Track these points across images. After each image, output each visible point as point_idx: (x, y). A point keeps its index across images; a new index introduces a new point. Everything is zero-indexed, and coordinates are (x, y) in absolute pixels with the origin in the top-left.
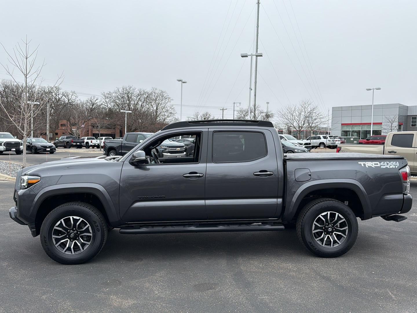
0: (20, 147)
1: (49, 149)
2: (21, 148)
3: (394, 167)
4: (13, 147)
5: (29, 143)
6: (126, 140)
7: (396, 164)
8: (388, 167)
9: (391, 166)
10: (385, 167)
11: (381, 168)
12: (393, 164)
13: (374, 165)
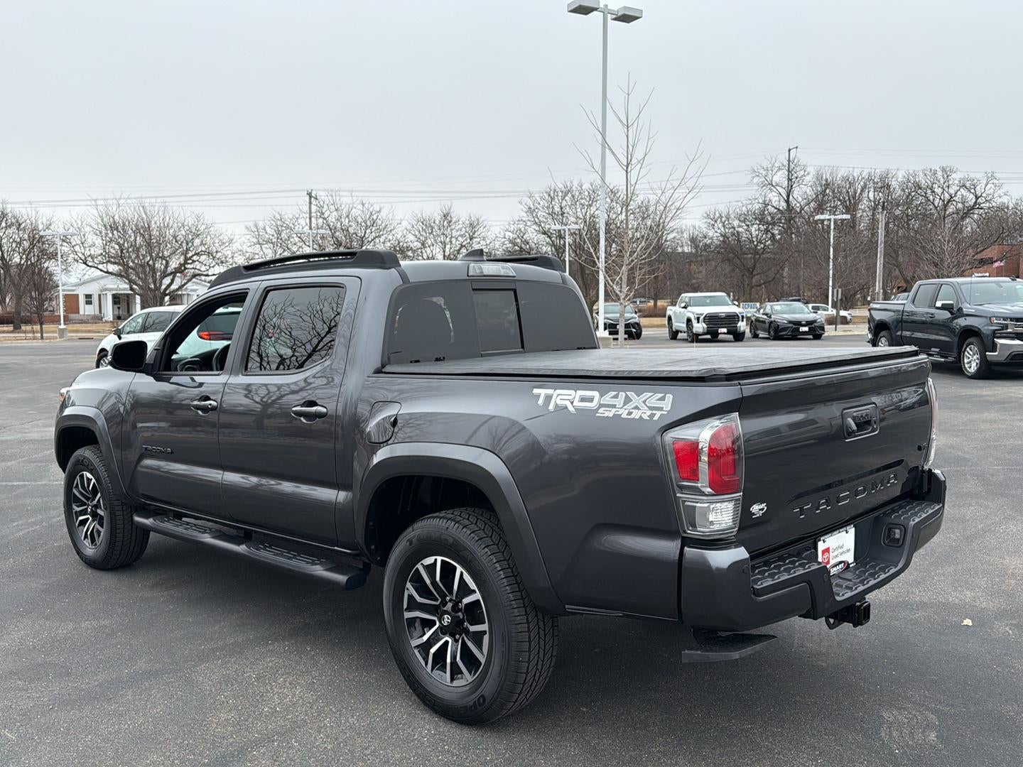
0: (738, 325)
1: (806, 329)
2: (740, 327)
3: (645, 417)
4: (722, 324)
5: (766, 314)
6: (913, 302)
7: (659, 404)
8: (622, 416)
9: (635, 412)
10: (611, 415)
11: (597, 415)
12: (647, 403)
13: (576, 403)
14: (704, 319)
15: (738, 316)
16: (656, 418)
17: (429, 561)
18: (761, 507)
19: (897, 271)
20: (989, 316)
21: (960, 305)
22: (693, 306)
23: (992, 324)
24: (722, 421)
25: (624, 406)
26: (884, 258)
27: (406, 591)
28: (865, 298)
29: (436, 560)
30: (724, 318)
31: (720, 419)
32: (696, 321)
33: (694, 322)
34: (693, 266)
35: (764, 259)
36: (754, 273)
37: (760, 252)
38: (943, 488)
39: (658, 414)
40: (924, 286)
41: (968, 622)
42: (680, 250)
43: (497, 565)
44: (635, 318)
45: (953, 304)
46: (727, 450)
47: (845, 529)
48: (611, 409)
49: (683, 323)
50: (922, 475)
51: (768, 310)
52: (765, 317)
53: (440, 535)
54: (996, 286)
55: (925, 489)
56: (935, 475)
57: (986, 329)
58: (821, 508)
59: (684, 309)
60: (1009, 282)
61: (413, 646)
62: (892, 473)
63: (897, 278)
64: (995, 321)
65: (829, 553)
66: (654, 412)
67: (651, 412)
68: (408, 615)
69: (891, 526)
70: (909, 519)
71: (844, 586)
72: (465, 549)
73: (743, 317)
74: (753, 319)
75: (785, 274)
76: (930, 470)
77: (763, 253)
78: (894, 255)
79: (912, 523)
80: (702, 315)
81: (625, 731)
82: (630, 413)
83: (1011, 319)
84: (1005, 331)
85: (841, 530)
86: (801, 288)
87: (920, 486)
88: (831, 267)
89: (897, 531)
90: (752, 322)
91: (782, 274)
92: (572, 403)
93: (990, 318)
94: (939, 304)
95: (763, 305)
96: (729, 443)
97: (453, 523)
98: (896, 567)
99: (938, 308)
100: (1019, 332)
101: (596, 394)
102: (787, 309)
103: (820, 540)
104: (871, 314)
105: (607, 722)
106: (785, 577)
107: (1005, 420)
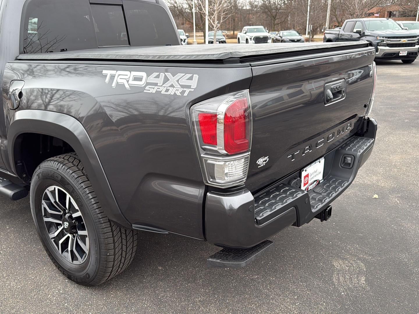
0: (268, 42)
3: (178, 93)
4: (261, 41)
5: (280, 37)
6: (344, 30)
7: (188, 83)
8: (162, 93)
9: (171, 89)
10: (154, 91)
11: (145, 91)
12: (179, 82)
13: (131, 82)
14: (254, 39)
15: (268, 37)
16: (186, 94)
17: (51, 188)
18: (264, 159)
19: (335, 18)
20: (376, 36)
21: (364, 31)
22: (249, 32)
23: (377, 39)
24: (236, 96)
25: (163, 85)
26: (330, 12)
27: (42, 205)
28: (321, 30)
29: (55, 188)
30: (262, 38)
31: (234, 95)
32: (250, 40)
33: (249, 40)
34: (250, 15)
35: (280, 12)
36: (276, 18)
37: (279, 9)
38: (375, 128)
39: (187, 91)
40: (348, 23)
41: (376, 196)
42: (245, 8)
43: (90, 195)
44: (224, 38)
45: (361, 31)
46: (240, 117)
47: (319, 160)
48: (153, 87)
49: (244, 41)
50: (364, 122)
51: (281, 35)
52: (280, 38)
53: (54, 173)
54: (380, 22)
55: (365, 130)
56: (371, 121)
57: (375, 42)
58: (305, 152)
59: (245, 34)
60: (386, 20)
61: (51, 238)
62: (348, 123)
63: (334, 21)
64: (379, 38)
65: (308, 177)
66: (185, 89)
67: (182, 89)
68: (46, 219)
69: (345, 156)
70: (356, 151)
71: (317, 199)
72: (69, 184)
73: (270, 38)
74: (275, 39)
75: (289, 19)
76: (368, 118)
77: (280, 9)
78: (334, 11)
79: (359, 154)
80: (252, 37)
81: (181, 284)
82: (167, 90)
83: (386, 38)
84: (382, 43)
85: (316, 162)
86: (295, 25)
87: (362, 128)
88: (308, 15)
89: (349, 159)
90: (274, 40)
91: (288, 19)
92: (128, 81)
93: (377, 37)
94: (355, 30)
95: (279, 33)
96: (241, 112)
97: (62, 165)
98: (348, 181)
99: (354, 32)
100: (388, 43)
101: (143, 74)
102: (289, 34)
103: (303, 170)
104: (325, 36)
105: (172, 278)
106: (279, 206)
107: (382, 83)
